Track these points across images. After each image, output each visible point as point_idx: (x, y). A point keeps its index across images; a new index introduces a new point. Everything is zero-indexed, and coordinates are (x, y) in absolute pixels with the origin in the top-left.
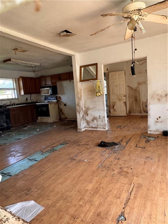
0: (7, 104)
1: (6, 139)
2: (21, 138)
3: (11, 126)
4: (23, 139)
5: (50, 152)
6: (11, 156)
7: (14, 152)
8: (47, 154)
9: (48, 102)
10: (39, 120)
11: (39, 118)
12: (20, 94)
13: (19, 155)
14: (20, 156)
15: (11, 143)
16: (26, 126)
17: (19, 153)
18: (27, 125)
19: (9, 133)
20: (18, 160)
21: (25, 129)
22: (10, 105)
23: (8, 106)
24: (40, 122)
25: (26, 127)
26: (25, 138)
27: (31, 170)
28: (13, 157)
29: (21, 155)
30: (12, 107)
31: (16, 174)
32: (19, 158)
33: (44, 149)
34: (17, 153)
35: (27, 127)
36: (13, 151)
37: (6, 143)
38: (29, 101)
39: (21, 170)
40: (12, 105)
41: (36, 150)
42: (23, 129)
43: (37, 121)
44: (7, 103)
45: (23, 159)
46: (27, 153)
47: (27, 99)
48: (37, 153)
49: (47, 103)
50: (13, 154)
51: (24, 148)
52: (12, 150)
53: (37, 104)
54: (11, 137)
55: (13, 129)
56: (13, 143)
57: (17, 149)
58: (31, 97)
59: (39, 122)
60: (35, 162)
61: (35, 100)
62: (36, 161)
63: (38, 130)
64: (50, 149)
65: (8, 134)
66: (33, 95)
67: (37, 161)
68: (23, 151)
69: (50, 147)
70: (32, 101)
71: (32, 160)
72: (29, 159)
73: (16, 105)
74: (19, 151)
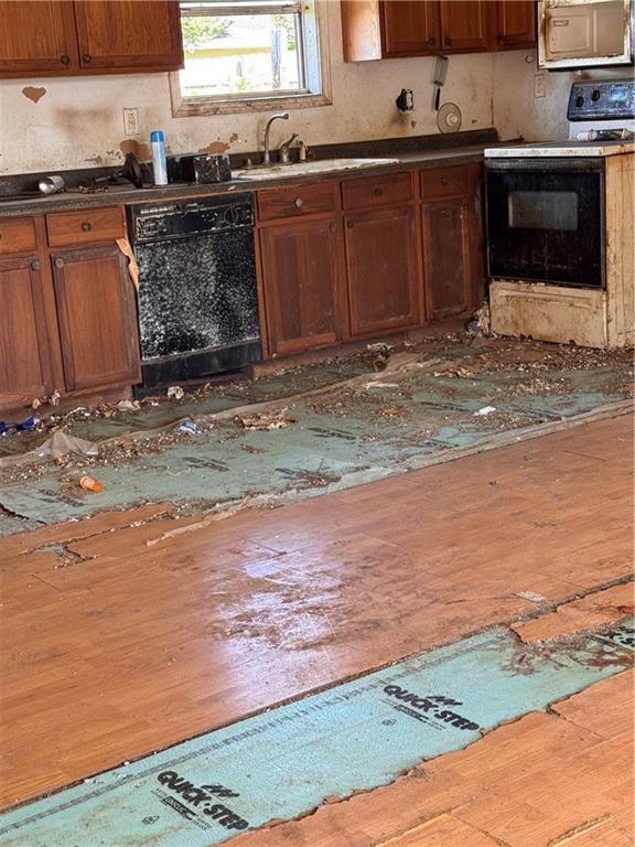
0: (237, 148)
1: (214, 465)
2: (337, 466)
3: (259, 344)
4: (349, 480)
5: (599, 662)
6: (246, 625)
7: (269, 601)
8: (568, 678)
9: (606, 138)
10: (498, 314)
11: (501, 290)
12: (347, 57)
13: (310, 637)
14: (316, 645)
15: (252, 502)
16: (376, 363)
17: (316, 610)
18: (386, 354)
19: (240, 410)
20: (301, 675)
21: (374, 383)
22: (257, 160)
23: (240, 161)
24: (510, 332)
25: (382, 366)
26: (367, 476)
27: (414, 813)
28: (261, 645)
29: (331, 639)
30: (273, 176)
31: (279, 814)
32: (313, 665)
33: (533, 616)
34: (296, 605)
35: (390, 371)
36: (263, 586)
37: (211, 495)
38: (423, 122)
39: (324, 793)
40: (276, 157)
41: (462, 613)
42: (350, 383)
43: (474, 319)
44: (235, 137)
45: (349, 679)
46: (377, 624)
47: (401, 102)
48: (471, 642)
49: (595, 151)
50: (265, 613)
51: (351, 572)
52: (257, 570)
53: (489, 152)
54: (250, 450)
55: (269, 370)
56: (268, 507)
57: (300, 576)
58: (438, 83)
59: (499, 329)
60: (455, 737)
61: (472, 119)
62: (461, 723)
63: (485, 411)
64: (596, 622)
65: (226, 415)
66: (460, 67)
67: (473, 726)
68: (347, 603)
69: (601, 609)
70: (452, 119)
71: (427, 705)
72: (398, 693)
73: (310, 158)
74: (309, 592)
